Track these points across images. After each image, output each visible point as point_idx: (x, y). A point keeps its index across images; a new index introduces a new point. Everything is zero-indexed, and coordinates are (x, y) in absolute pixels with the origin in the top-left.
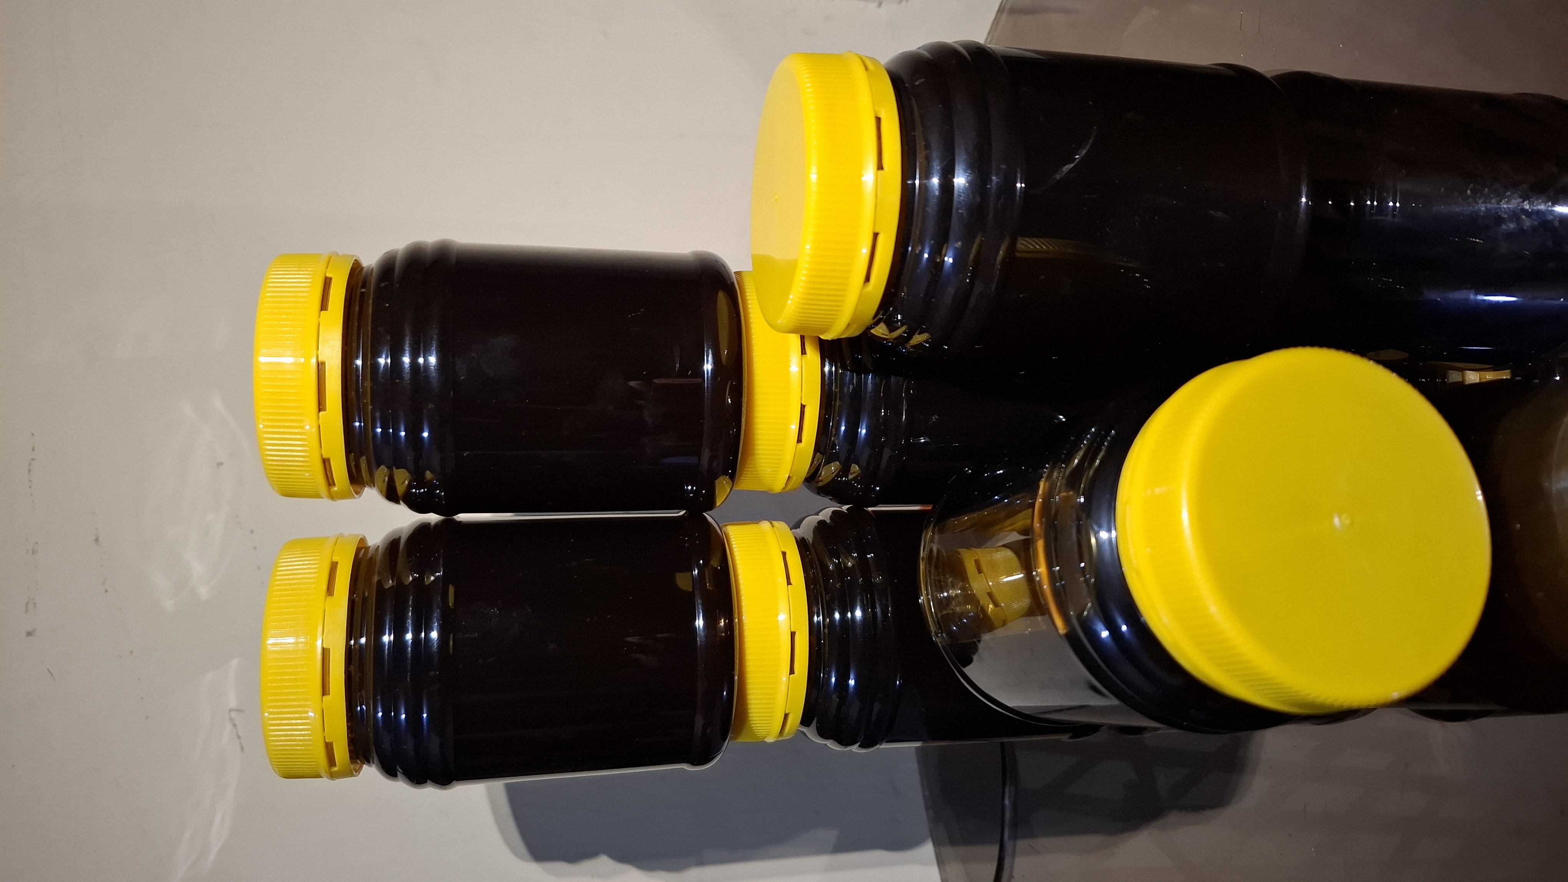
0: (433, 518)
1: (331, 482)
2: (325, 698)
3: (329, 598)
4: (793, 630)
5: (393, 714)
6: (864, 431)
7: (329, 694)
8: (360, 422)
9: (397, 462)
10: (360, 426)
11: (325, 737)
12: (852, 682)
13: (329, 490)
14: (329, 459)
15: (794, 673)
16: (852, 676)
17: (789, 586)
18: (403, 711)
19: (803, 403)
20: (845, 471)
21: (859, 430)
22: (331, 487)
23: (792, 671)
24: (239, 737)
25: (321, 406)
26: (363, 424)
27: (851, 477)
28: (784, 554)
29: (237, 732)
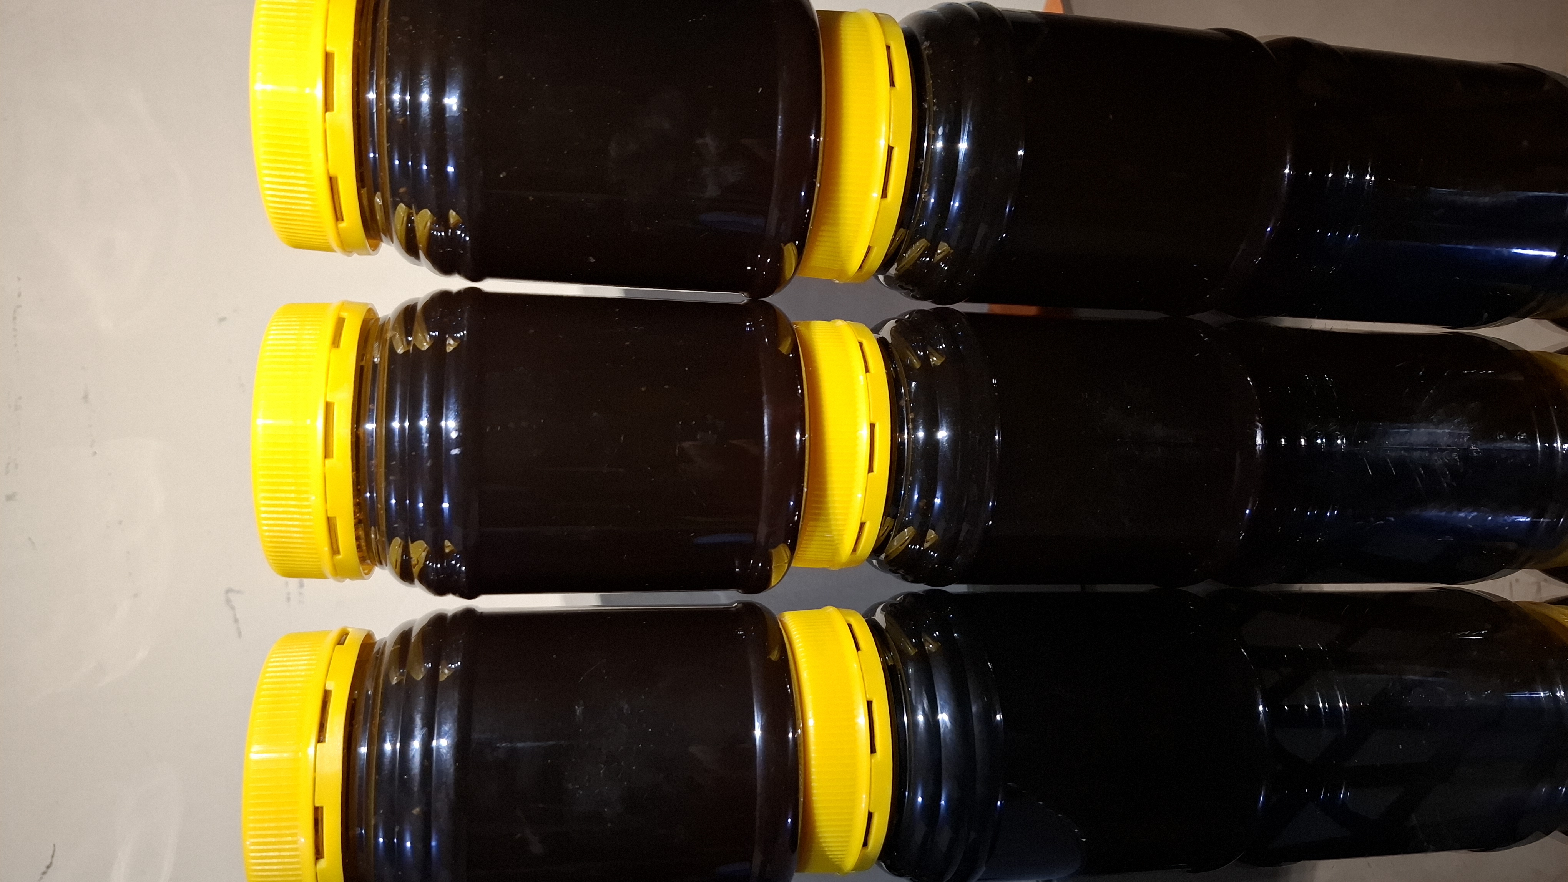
0: (457, 283)
1: (339, 217)
2: (328, 461)
3: (334, 351)
4: (873, 421)
5: (408, 502)
6: (957, 204)
7: (333, 457)
8: (374, 153)
9: (416, 202)
10: (374, 157)
11: (327, 511)
12: (938, 501)
13: (337, 226)
14: (336, 178)
15: (872, 472)
16: (938, 494)
17: (868, 373)
18: (421, 499)
19: (891, 145)
20: (931, 251)
21: (952, 203)
22: (338, 222)
23: (871, 470)
24: (236, 621)
25: (328, 106)
26: (377, 155)
27: (938, 258)
28: (861, 344)
29: (235, 615)
